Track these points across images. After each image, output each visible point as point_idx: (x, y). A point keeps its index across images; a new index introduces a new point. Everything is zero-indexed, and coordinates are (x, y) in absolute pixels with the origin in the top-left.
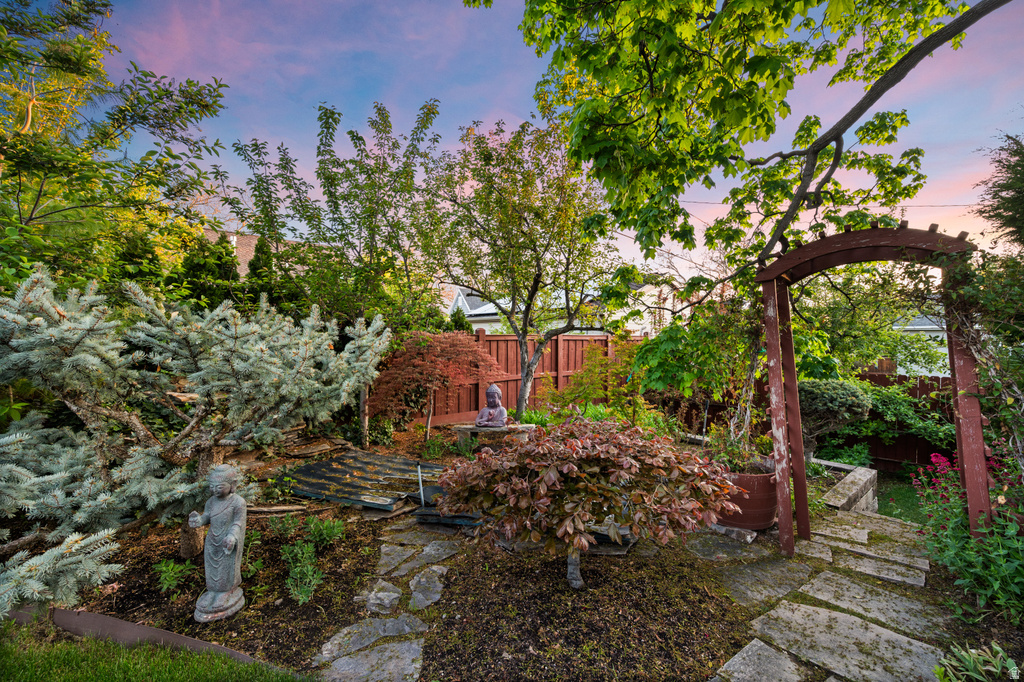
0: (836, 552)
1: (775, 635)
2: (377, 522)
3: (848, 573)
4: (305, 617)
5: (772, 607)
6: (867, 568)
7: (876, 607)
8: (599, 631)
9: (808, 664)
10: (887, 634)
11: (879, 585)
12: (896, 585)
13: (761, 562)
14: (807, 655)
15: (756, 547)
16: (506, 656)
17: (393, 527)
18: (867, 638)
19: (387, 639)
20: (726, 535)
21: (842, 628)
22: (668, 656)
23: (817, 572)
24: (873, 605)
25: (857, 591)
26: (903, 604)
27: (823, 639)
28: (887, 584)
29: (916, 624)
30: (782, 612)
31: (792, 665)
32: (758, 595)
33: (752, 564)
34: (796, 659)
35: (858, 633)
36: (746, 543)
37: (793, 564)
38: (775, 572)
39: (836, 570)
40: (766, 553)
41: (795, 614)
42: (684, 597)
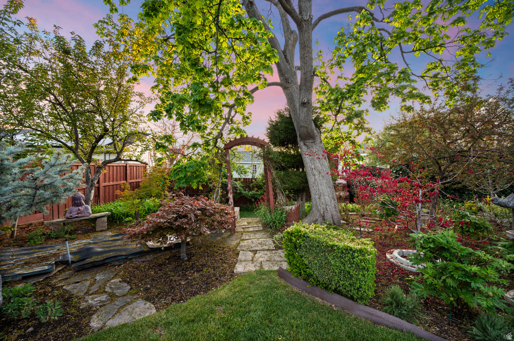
0: (243, 228)
1: (243, 249)
2: (42, 281)
3: (248, 232)
4: (62, 324)
5: (239, 244)
6: (251, 229)
7: (257, 236)
8: (205, 265)
9: (253, 251)
10: (262, 240)
11: (255, 232)
12: (258, 231)
13: (229, 236)
14: (251, 249)
15: (225, 234)
16: (183, 283)
17: (59, 279)
18: (260, 242)
19: (122, 307)
20: (216, 233)
21: (254, 242)
22: (225, 263)
23: (242, 234)
24: (256, 236)
25: (252, 235)
26: (261, 234)
27: (253, 245)
28: (256, 231)
29: (265, 236)
30: (242, 244)
31: (250, 252)
32: (234, 243)
33: (227, 238)
34: (250, 251)
35: (258, 242)
36: (223, 233)
37: (236, 234)
38: (234, 237)
39: (246, 232)
40: (229, 234)
41: (245, 243)
42: (219, 250)
